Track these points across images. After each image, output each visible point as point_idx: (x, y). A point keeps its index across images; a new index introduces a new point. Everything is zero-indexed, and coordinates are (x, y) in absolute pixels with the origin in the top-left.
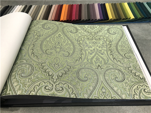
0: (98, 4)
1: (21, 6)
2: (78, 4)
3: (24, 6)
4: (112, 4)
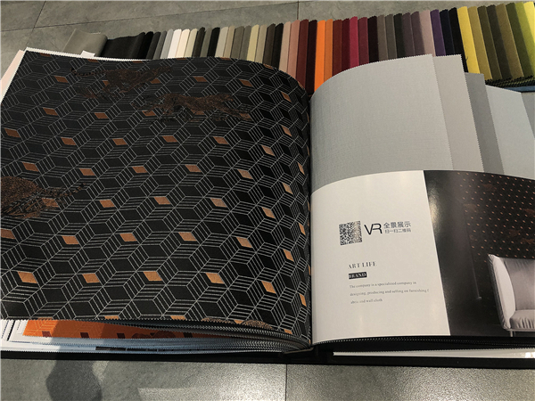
0: (433, 14)
1: (187, 31)
2: (365, 18)
3: (195, 31)
4: (481, 10)
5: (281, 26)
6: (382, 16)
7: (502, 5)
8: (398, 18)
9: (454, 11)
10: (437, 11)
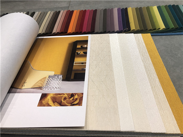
0: (118, 9)
1: (22, 13)
2: (92, 10)
3: (25, 13)
4: (136, 9)
5: (59, 12)
6: (99, 9)
7: (144, 7)
8: (105, 11)
9: (126, 9)
10: (120, 8)
